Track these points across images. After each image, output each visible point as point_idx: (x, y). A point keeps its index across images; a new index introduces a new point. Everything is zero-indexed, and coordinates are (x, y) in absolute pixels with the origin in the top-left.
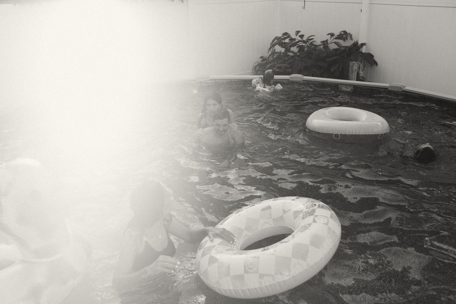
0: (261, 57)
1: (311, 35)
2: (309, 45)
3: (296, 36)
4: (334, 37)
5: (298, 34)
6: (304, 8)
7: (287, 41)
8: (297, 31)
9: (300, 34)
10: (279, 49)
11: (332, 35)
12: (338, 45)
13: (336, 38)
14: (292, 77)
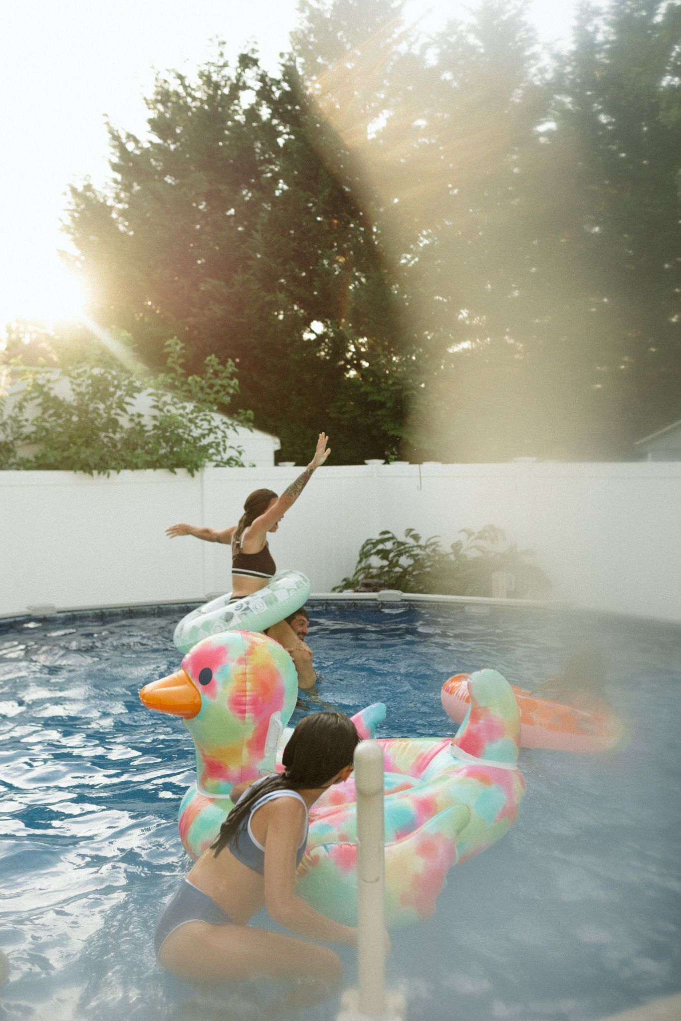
0: (345, 580)
1: (433, 535)
2: (430, 553)
3: (407, 536)
4: (473, 537)
5: (409, 534)
6: (421, 488)
7: (389, 545)
8: (407, 530)
9: (412, 533)
10: (376, 561)
11: (470, 534)
12: (483, 552)
13: (476, 539)
14: (381, 594)
